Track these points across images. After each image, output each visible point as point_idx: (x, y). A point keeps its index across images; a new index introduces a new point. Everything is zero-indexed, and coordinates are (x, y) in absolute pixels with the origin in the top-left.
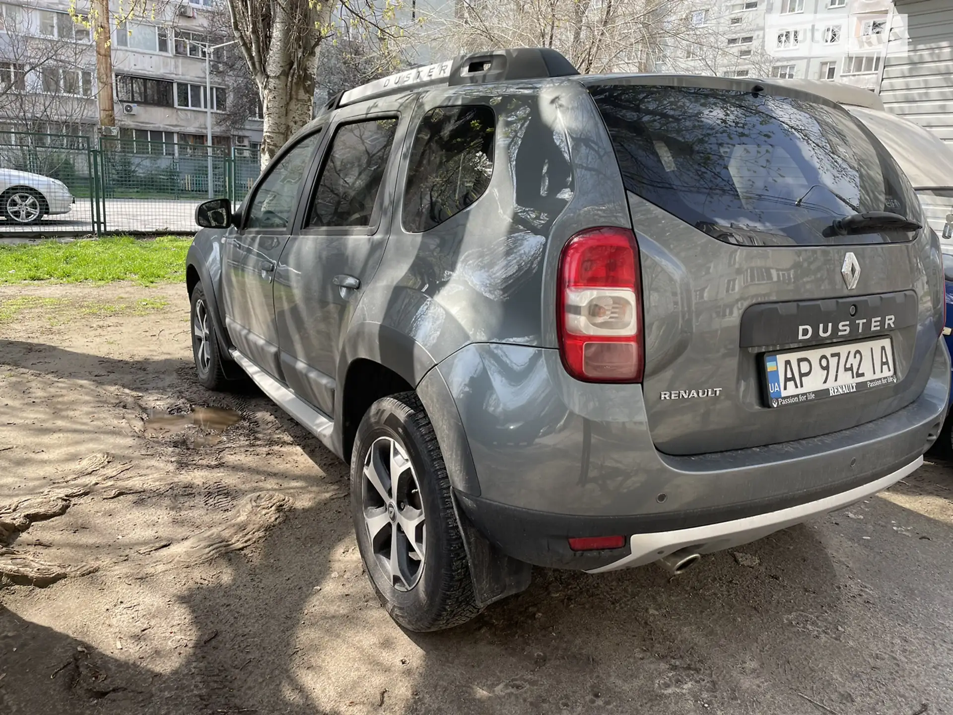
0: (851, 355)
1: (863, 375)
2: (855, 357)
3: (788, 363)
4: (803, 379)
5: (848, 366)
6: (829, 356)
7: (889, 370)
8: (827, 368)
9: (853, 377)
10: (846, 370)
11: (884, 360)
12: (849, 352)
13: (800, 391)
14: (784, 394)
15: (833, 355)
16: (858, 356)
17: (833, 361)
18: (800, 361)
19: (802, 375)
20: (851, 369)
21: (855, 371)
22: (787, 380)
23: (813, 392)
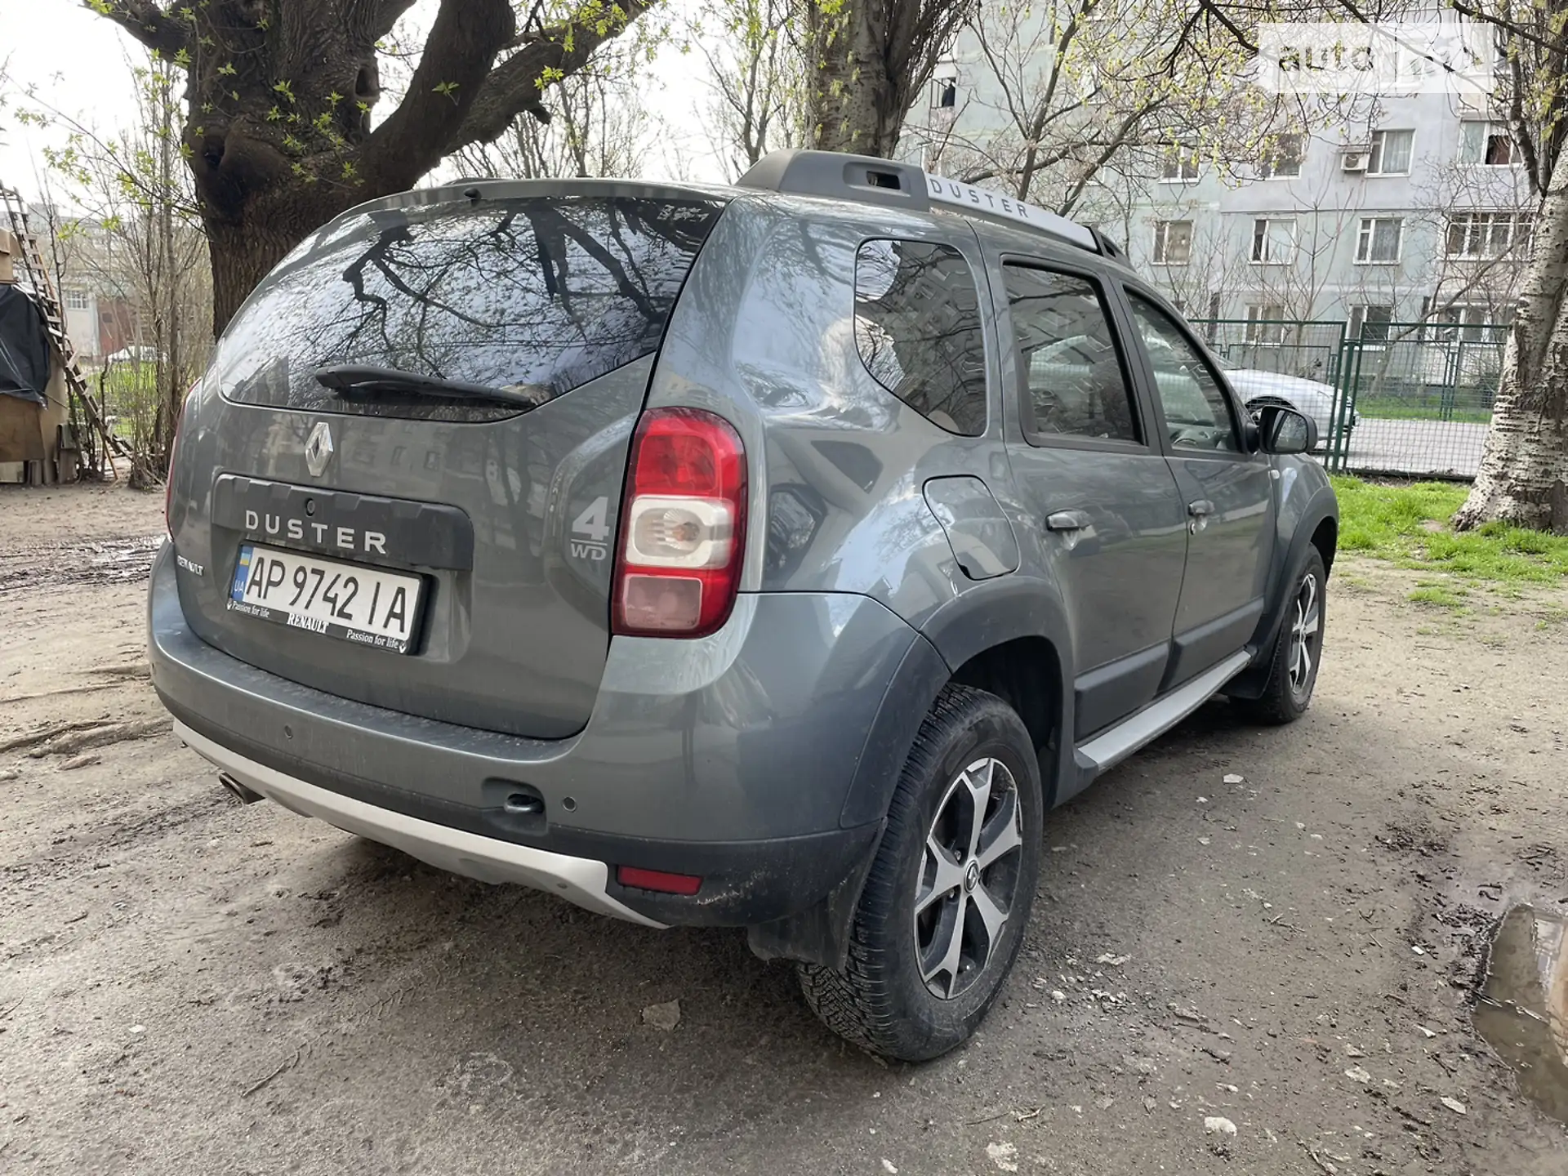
0: (341, 581)
1: (349, 617)
2: (345, 586)
3: (261, 561)
4: (270, 588)
5: (331, 595)
6: (309, 571)
7: (402, 630)
8: (300, 586)
9: (332, 614)
10: (326, 599)
11: (397, 610)
12: (339, 576)
13: (261, 602)
14: (246, 599)
15: (314, 571)
16: (351, 586)
17: (312, 580)
18: (274, 563)
19: (270, 583)
20: (333, 601)
21: (339, 605)
22: (253, 582)
23: (269, 610)
